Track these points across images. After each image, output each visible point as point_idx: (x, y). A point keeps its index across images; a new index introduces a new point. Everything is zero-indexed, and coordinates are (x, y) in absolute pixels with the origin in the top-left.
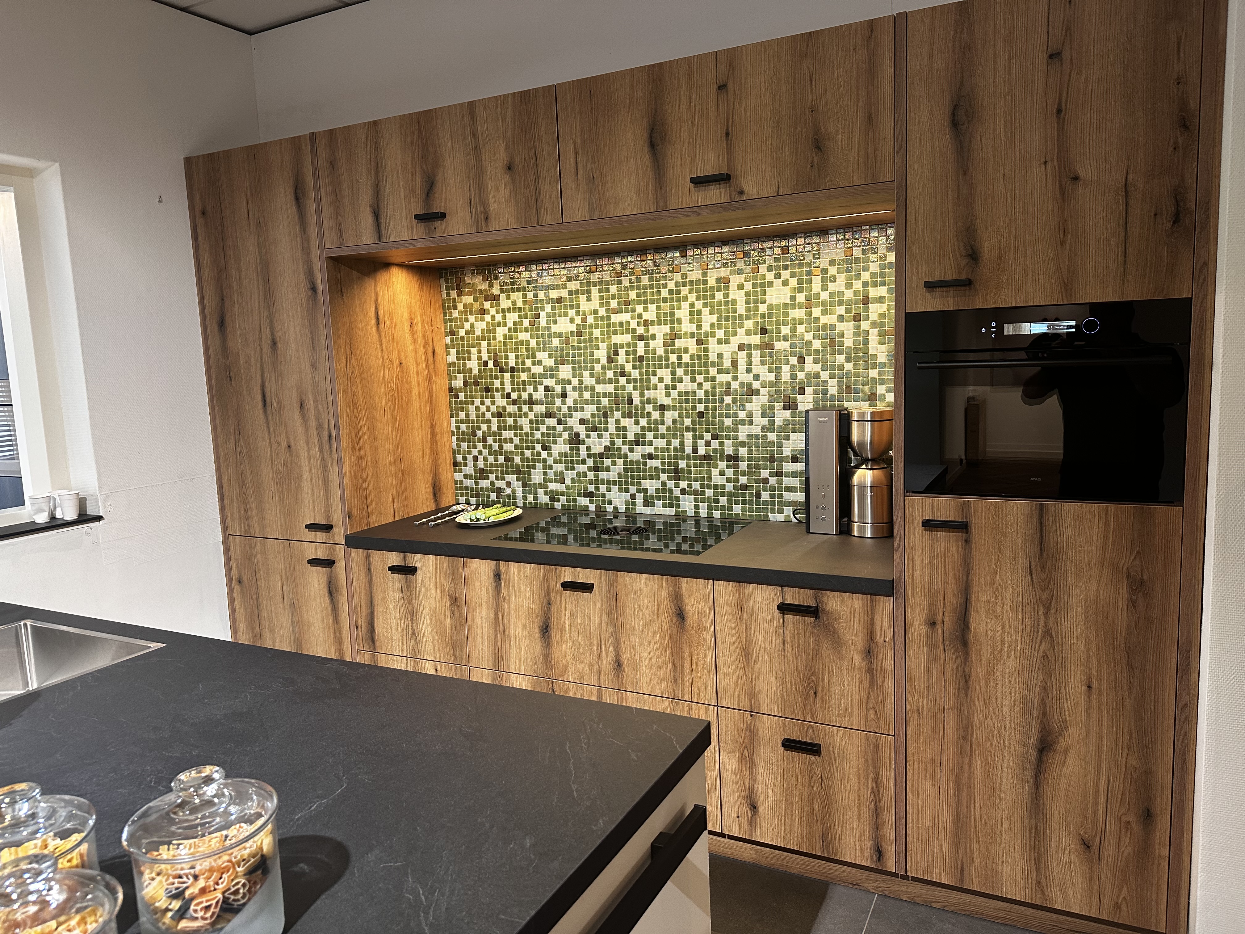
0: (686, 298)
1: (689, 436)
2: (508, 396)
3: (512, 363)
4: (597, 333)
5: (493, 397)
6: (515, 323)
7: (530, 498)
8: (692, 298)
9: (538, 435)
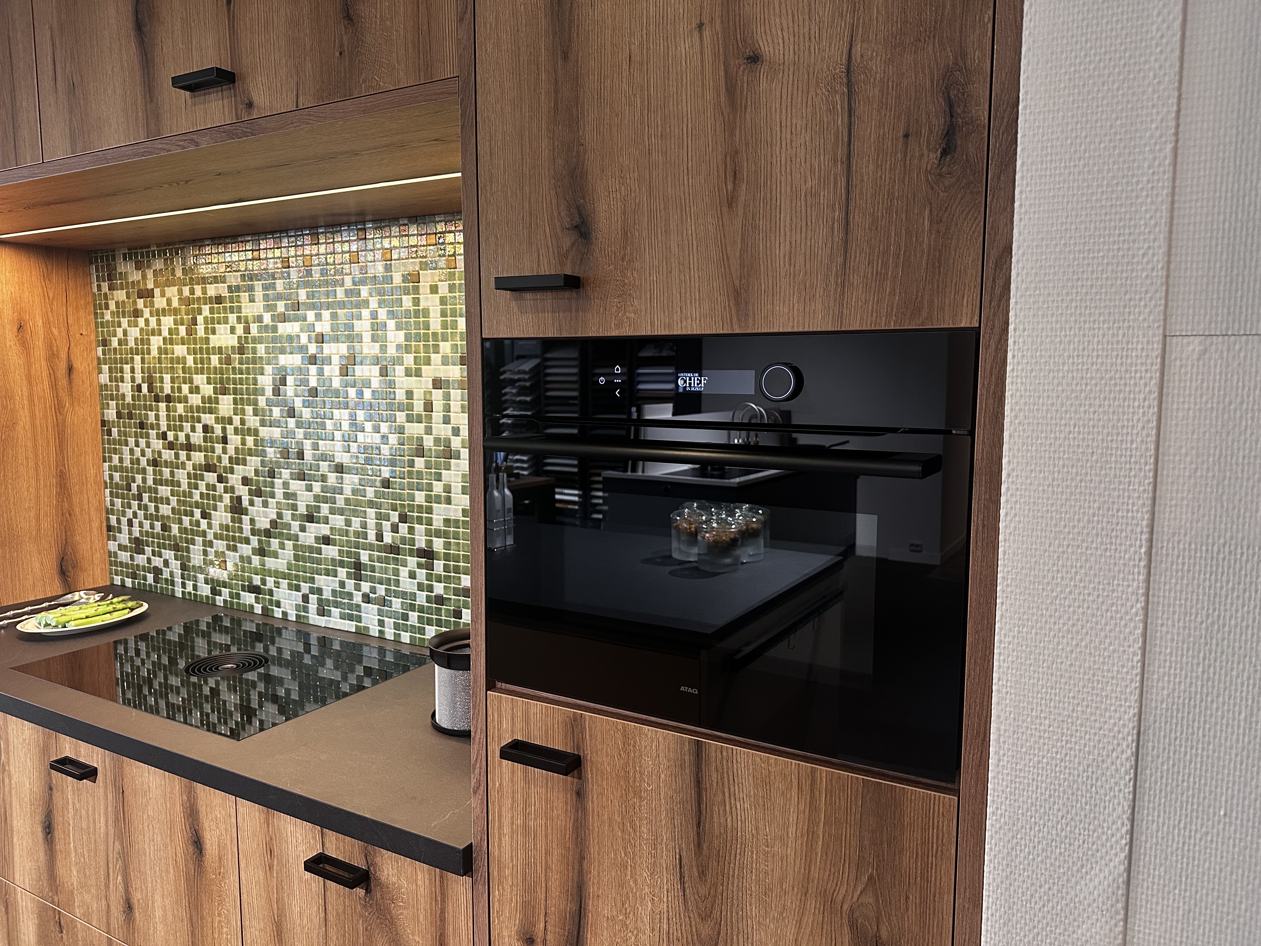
0: (366, 303)
1: (371, 512)
2: (164, 436)
3: (167, 390)
4: (261, 349)
5: (147, 436)
6: (170, 331)
7: (190, 588)
8: (374, 303)
9: (197, 497)
